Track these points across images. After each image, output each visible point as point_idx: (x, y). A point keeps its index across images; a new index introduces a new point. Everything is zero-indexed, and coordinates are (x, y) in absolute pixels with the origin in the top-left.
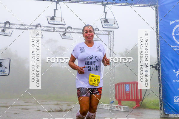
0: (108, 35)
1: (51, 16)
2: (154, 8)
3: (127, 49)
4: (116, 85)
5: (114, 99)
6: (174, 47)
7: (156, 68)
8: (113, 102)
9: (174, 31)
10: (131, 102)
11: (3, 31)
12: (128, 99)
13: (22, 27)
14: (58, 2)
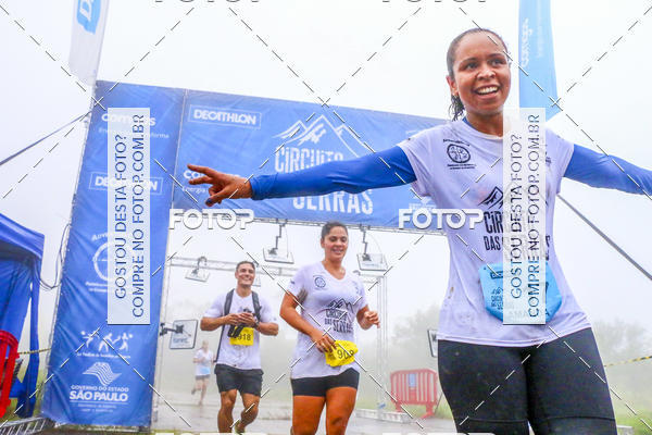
1: (271, 248)
4: (392, 376)
5: (386, 401)
8: (383, 406)
10: (419, 407)
11: (195, 272)
12: (413, 402)
14: (284, 225)
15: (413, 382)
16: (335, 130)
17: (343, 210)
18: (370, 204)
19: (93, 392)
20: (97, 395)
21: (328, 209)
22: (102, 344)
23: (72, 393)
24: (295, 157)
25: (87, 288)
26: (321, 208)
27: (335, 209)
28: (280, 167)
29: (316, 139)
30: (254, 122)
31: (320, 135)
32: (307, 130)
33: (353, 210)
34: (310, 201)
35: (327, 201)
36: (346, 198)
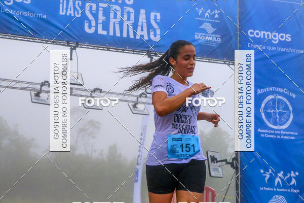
6: (263, 131)
7: (232, 164)
9: (263, 105)
13: (18, 85)
14: (75, 48)
17: (132, 36)
18: (158, 32)
21: (118, 34)
27: (125, 35)
33: (142, 36)
34: (100, 27)
35: (117, 27)
36: (135, 26)
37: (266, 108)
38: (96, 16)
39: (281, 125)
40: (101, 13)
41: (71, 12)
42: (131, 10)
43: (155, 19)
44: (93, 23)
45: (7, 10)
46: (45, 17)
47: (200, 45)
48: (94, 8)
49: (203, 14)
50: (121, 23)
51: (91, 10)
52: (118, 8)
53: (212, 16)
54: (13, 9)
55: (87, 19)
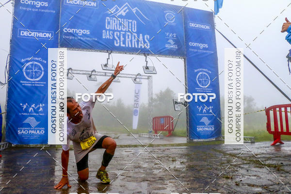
0: (148, 79)
1: (105, 64)
2: (183, 59)
3: (161, 91)
4: (153, 119)
5: (152, 130)
6: (197, 89)
7: (184, 105)
8: (151, 132)
9: (197, 77)
10: (164, 132)
12: (163, 130)
13: (81, 72)
14: (110, 53)
15: (162, 121)
16: (133, 10)
17: (136, 47)
18: (149, 44)
19: (28, 130)
20: (30, 131)
21: (130, 46)
22: (31, 109)
23: (18, 131)
24: (115, 22)
25: (21, 84)
26: (127, 46)
27: (133, 46)
28: (108, 27)
29: (124, 14)
30: (95, 5)
31: (126, 12)
32: (120, 10)
33: (141, 47)
34: (122, 43)
35: (130, 43)
36: (138, 41)
37: (198, 78)
38: (119, 38)
39: (205, 86)
40: (122, 36)
41: (108, 37)
42: (136, 35)
43: (147, 39)
44: (118, 41)
45: (79, 38)
46: (96, 40)
47: (168, 50)
48: (118, 34)
49: (169, 35)
50: (131, 41)
51: (117, 35)
52: (129, 34)
53: (173, 37)
54: (82, 37)
55: (116, 39)
